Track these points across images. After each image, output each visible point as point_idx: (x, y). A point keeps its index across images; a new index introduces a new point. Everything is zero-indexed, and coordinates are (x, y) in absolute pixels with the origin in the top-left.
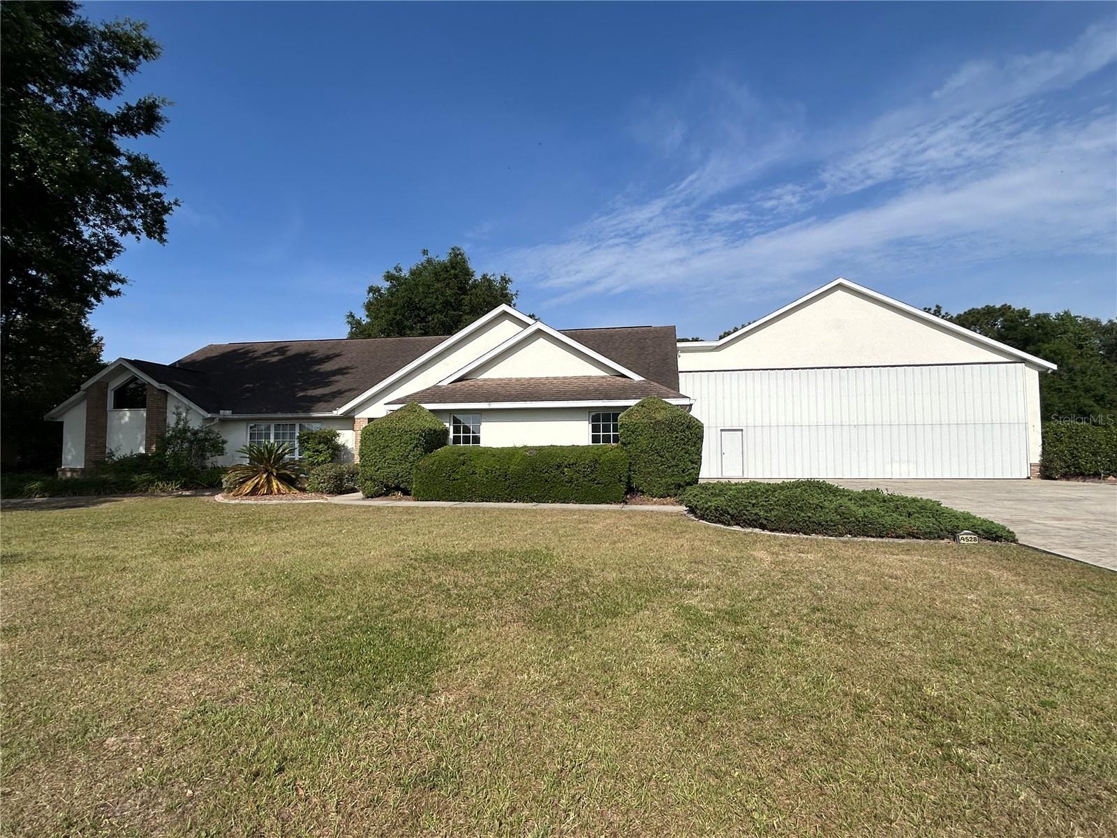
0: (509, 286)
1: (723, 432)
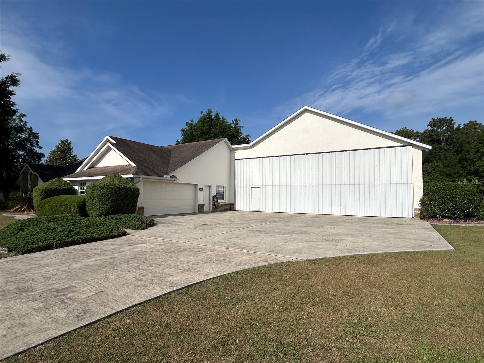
0: (239, 123)
1: (252, 189)
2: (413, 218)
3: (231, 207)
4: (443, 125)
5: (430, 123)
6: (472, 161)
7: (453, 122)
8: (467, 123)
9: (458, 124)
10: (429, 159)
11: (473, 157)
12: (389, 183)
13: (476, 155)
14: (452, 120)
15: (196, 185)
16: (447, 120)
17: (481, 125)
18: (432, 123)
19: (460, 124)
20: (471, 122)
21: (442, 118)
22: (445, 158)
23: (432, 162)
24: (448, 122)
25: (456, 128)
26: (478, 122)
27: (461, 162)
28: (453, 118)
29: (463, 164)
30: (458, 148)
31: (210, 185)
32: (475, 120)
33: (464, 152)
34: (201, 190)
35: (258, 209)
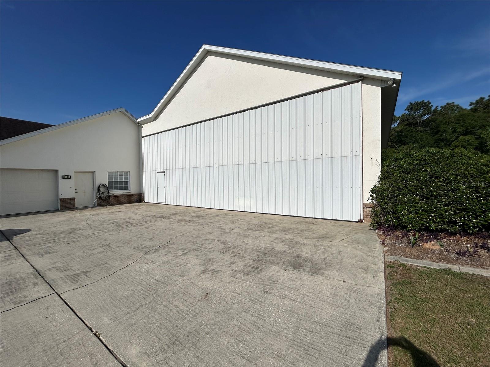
1: (158, 174)
2: (361, 221)
3: (138, 198)
4: (420, 108)
5: (407, 107)
6: (447, 140)
7: (430, 105)
8: (444, 105)
9: (435, 106)
10: (405, 142)
11: (449, 137)
12: (320, 156)
13: (453, 135)
14: (430, 103)
15: (56, 171)
16: (425, 103)
17: (459, 107)
18: (409, 107)
19: (437, 106)
20: (448, 104)
21: (419, 102)
22: (421, 139)
23: (409, 144)
24: (425, 106)
25: (433, 110)
26: (455, 104)
27: (437, 142)
28: (430, 101)
29: (439, 144)
30: (435, 129)
31: (93, 170)
32: (452, 102)
33: (440, 133)
34: (65, 177)
35: (163, 202)
